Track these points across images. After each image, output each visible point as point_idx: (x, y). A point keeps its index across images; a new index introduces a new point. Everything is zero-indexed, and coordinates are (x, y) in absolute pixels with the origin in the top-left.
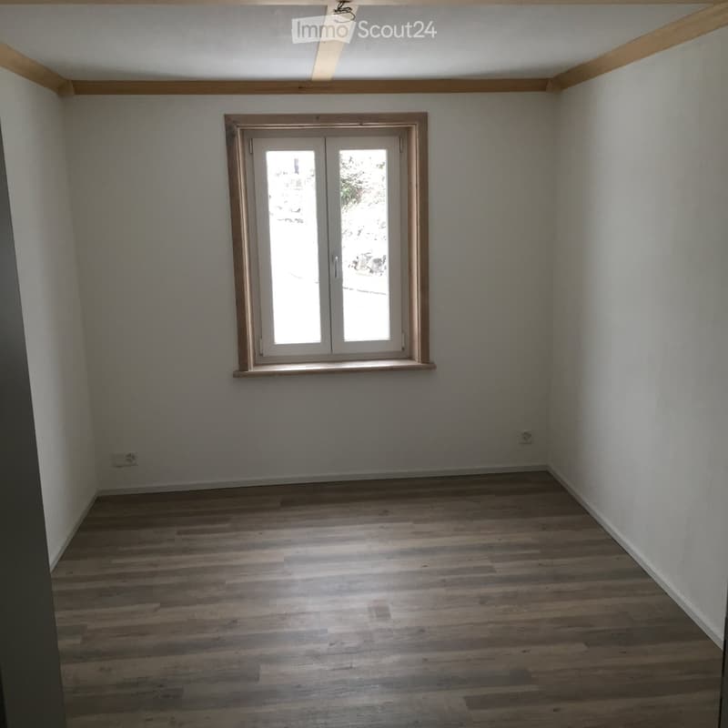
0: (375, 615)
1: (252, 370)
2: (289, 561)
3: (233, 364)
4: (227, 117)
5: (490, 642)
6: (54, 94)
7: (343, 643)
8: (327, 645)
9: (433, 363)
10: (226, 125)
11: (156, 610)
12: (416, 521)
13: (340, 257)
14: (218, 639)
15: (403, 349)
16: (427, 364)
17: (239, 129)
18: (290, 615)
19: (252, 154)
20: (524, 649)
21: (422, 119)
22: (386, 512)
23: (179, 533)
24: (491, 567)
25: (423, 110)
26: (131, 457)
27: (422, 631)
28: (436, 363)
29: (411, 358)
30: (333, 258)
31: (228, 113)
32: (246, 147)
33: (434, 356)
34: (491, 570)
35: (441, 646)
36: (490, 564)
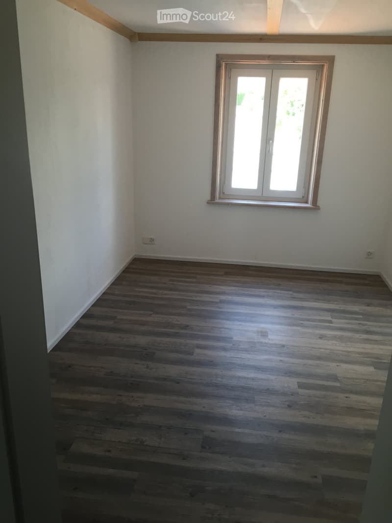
0: (260, 335)
1: (217, 200)
2: (222, 302)
3: (208, 197)
4: (217, 55)
5: (319, 358)
6: (128, 41)
7: (239, 345)
8: (231, 345)
9: (319, 206)
10: (217, 59)
11: (151, 315)
12: (294, 292)
13: (273, 142)
14: (177, 333)
15: (303, 197)
16: (315, 206)
17: (223, 63)
18: (216, 328)
19: (230, 78)
20: (338, 364)
21: (331, 60)
22: (279, 285)
23: (170, 280)
24: (331, 321)
25: (333, 55)
26: (152, 240)
27: (283, 346)
28: (320, 206)
29: (307, 202)
30: (269, 141)
31: (218, 53)
32: (227, 74)
33: (319, 203)
34: (331, 322)
35: (292, 355)
36: (330, 319)
